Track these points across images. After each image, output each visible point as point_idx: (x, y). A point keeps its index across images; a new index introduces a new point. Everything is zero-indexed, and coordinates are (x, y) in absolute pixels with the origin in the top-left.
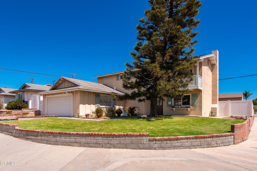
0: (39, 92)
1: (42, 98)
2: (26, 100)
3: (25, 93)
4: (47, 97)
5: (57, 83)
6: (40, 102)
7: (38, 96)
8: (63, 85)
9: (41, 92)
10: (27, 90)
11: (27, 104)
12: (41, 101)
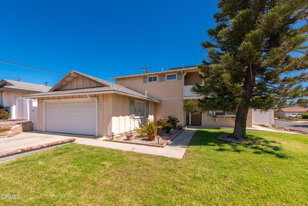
0: (29, 93)
1: (35, 104)
2: (5, 105)
3: (3, 94)
4: (46, 102)
5: (64, 80)
6: (32, 109)
7: (28, 99)
8: (75, 85)
9: (35, 94)
10: (8, 89)
11: (7, 111)
12: (33, 107)
